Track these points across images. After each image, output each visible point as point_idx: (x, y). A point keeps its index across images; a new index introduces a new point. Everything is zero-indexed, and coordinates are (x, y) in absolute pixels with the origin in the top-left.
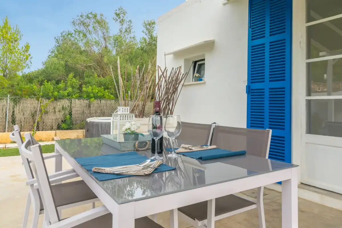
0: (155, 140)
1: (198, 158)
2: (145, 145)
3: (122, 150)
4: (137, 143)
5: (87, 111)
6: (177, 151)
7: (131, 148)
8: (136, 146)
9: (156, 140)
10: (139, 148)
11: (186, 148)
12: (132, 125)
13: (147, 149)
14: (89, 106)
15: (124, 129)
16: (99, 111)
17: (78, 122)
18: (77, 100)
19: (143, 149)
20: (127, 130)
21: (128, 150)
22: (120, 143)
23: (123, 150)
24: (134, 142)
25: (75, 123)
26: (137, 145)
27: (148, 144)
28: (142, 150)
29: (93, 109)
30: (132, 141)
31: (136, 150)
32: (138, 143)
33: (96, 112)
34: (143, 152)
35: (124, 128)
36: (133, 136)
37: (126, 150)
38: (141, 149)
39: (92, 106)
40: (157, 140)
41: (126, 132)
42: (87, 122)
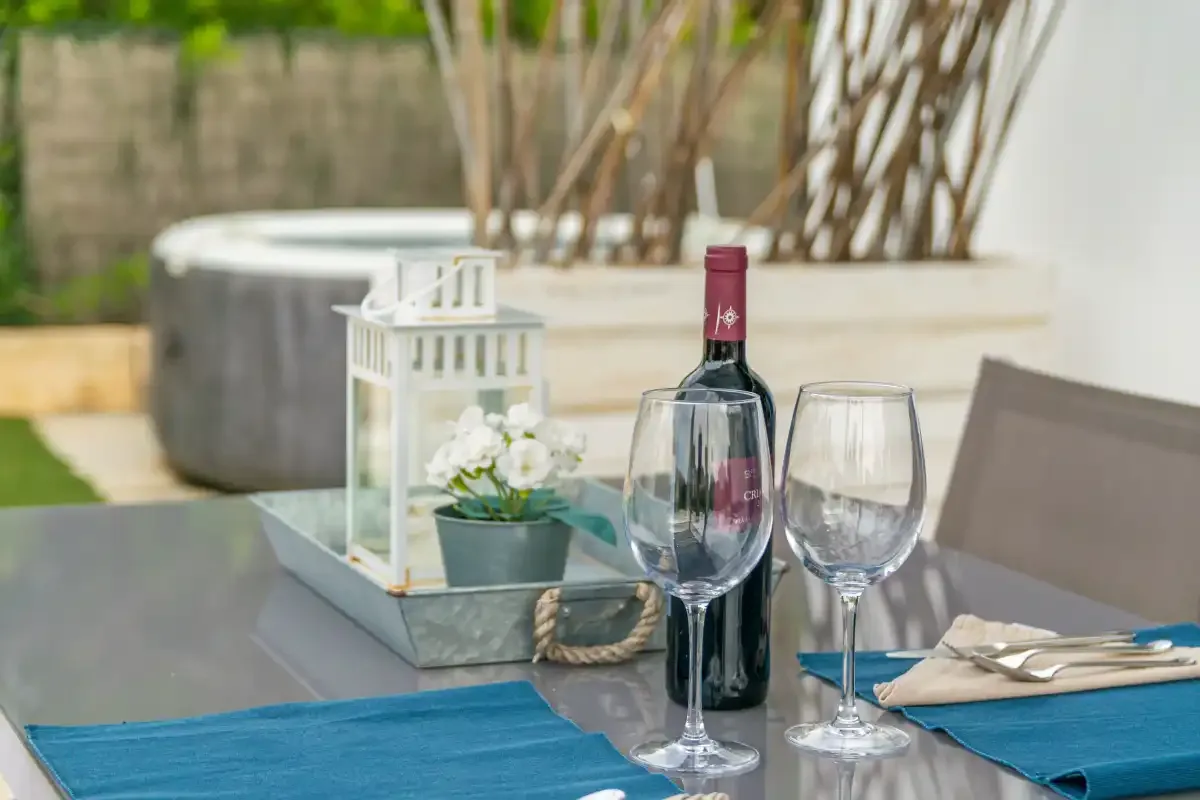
0: (689, 607)
1: (1058, 781)
2: (621, 614)
3: (423, 659)
4: (545, 599)
5: (159, 160)
6: (892, 691)
7: (496, 643)
8: (541, 630)
9: (695, 611)
10: (571, 641)
11: (984, 665)
12: (508, 439)
13: (645, 652)
14: (184, 107)
15: (441, 475)
16: (274, 156)
17: (87, 256)
18: (64, 46)
19: (604, 652)
20: (467, 480)
21: (472, 655)
22: (405, 601)
23: (429, 654)
24: (525, 596)
25: (50, 262)
26: (552, 616)
27: (647, 610)
28: (596, 665)
29: (216, 126)
30: (511, 580)
31: (544, 660)
32: (561, 601)
33: (248, 160)
34: (604, 677)
35: (441, 467)
36: (521, 532)
37: (459, 659)
38: (582, 654)
39: (206, 98)
40: (703, 606)
41: (459, 493)
42: (159, 267)
